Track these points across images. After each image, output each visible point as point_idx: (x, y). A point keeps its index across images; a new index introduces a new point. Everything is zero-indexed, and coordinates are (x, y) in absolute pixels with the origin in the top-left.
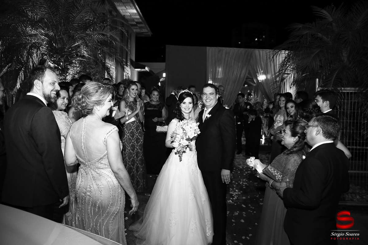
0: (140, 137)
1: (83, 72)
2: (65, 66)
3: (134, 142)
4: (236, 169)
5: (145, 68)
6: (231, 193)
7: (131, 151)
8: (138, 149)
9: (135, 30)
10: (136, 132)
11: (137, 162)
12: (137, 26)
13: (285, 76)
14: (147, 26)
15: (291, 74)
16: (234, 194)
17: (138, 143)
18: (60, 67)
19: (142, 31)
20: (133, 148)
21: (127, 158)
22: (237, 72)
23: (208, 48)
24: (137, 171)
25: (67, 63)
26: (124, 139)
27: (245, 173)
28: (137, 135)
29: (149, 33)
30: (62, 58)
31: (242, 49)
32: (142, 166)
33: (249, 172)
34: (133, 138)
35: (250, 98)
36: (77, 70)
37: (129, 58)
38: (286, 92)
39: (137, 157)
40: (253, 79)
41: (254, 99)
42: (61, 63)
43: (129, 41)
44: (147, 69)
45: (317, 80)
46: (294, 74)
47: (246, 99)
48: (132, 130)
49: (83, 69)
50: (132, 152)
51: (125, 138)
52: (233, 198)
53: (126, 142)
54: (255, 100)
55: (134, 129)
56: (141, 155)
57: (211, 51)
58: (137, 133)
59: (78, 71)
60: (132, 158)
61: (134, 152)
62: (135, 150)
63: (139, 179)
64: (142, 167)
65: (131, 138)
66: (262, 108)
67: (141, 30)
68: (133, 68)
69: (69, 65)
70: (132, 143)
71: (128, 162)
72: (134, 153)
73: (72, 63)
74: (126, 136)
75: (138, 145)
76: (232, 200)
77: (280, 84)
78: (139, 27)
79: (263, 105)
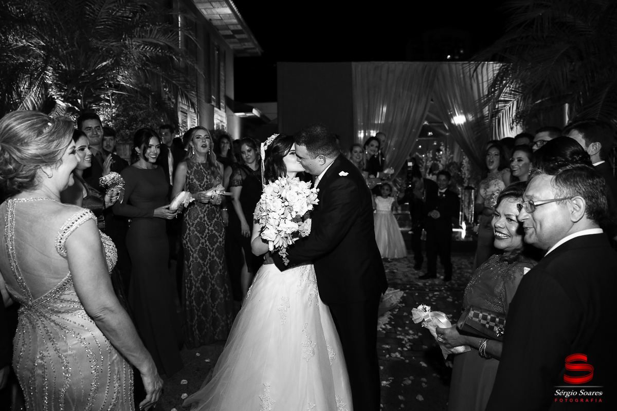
0: (217, 233)
1: (122, 116)
2: (87, 105)
3: (206, 242)
4: (411, 287)
5: (251, 111)
6: (398, 337)
7: (199, 260)
8: (213, 257)
9: (231, 46)
10: (209, 224)
11: (213, 282)
12: (235, 38)
13: (500, 105)
14: (253, 37)
15: (511, 101)
16: (406, 339)
17: (212, 244)
18: (77, 108)
19: (244, 47)
20: (203, 254)
21: (192, 274)
22: (410, 105)
23: (354, 64)
24: (214, 299)
25: (90, 101)
26: (185, 237)
27: (428, 296)
28: (210, 228)
29: (257, 49)
30: (79, 90)
31: (418, 63)
32: (222, 288)
33: (436, 293)
34: (203, 235)
35: (438, 156)
36: (112, 114)
37: (222, 94)
38: (502, 137)
39: (213, 272)
40: (442, 123)
41: (445, 157)
42: (79, 101)
43: (222, 64)
44: (255, 112)
45: (567, 106)
46: (518, 102)
47: (432, 158)
48: (201, 218)
49: (124, 111)
50: (201, 262)
51: (187, 236)
52: (402, 349)
53: (189, 243)
54: (447, 159)
55: (204, 217)
56: (221, 267)
57: (359, 69)
58: (211, 225)
59: (114, 115)
60: (202, 274)
61: (205, 261)
62: (208, 258)
63: (217, 314)
64: (223, 290)
65: (198, 234)
66: (459, 173)
67: (242, 44)
68: (231, 112)
69: (94, 102)
70: (200, 245)
71: (195, 281)
72: (206, 263)
73: (101, 100)
74: (188, 231)
75: (213, 248)
76: (401, 352)
77: (491, 121)
78: (239, 39)
79: (461, 167)
